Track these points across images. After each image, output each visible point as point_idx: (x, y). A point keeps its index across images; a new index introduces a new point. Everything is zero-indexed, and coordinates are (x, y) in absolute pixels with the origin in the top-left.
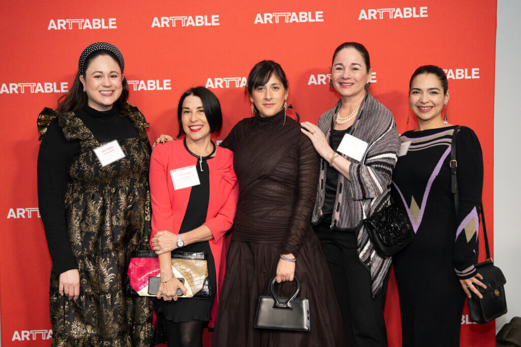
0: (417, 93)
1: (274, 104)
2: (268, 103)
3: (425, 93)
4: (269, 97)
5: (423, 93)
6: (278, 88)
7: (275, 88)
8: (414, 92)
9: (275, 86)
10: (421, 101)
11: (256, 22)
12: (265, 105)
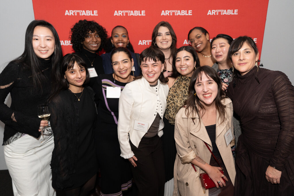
0: (116, 64)
1: (246, 63)
2: (242, 62)
3: (121, 63)
4: (242, 58)
5: (119, 63)
6: (250, 52)
7: (247, 52)
8: (115, 64)
9: (248, 50)
10: (119, 68)
11: (162, 14)
12: (239, 64)
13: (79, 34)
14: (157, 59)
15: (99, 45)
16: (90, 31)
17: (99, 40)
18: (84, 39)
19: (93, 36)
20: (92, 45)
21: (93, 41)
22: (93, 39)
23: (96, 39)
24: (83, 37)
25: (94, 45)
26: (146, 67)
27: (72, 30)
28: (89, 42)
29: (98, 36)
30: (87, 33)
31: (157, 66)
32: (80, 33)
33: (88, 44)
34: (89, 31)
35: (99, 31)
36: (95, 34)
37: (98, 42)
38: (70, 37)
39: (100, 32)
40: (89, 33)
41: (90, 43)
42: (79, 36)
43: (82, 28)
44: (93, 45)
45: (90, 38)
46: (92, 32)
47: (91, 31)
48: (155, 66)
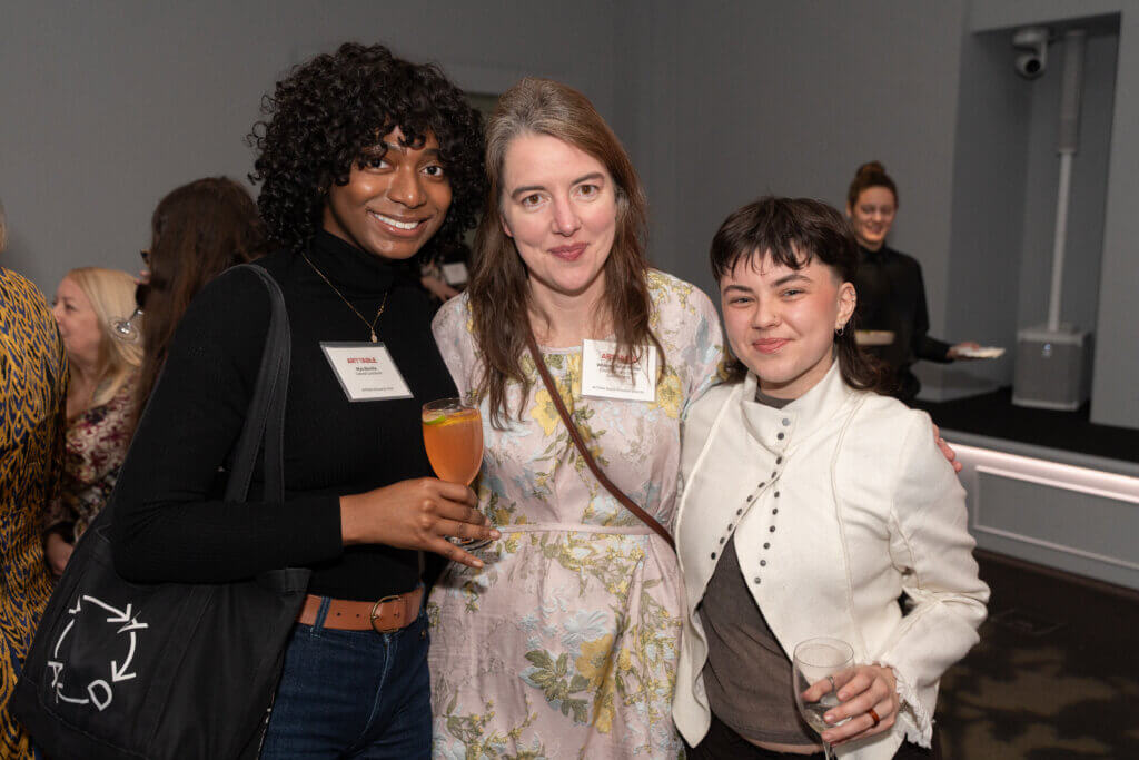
13: (320, 137)
14: (800, 258)
15: (431, 226)
16: (397, 132)
17: (440, 194)
18: (347, 171)
19: (408, 168)
20: (387, 220)
21: (399, 197)
22: (398, 185)
23: (420, 188)
24: (341, 157)
25: (399, 225)
26: (746, 304)
27: (279, 95)
28: (374, 197)
29: (439, 172)
30: (373, 140)
31: (802, 292)
32: (327, 131)
33: (360, 212)
34: (390, 130)
35: (452, 143)
36: (425, 154)
37: (425, 211)
38: (261, 131)
39: (455, 150)
40: (385, 139)
41: (371, 204)
42: (317, 148)
43: (353, 100)
44: (392, 222)
45: (386, 172)
46: (408, 143)
47: (404, 132)
48: (795, 292)
